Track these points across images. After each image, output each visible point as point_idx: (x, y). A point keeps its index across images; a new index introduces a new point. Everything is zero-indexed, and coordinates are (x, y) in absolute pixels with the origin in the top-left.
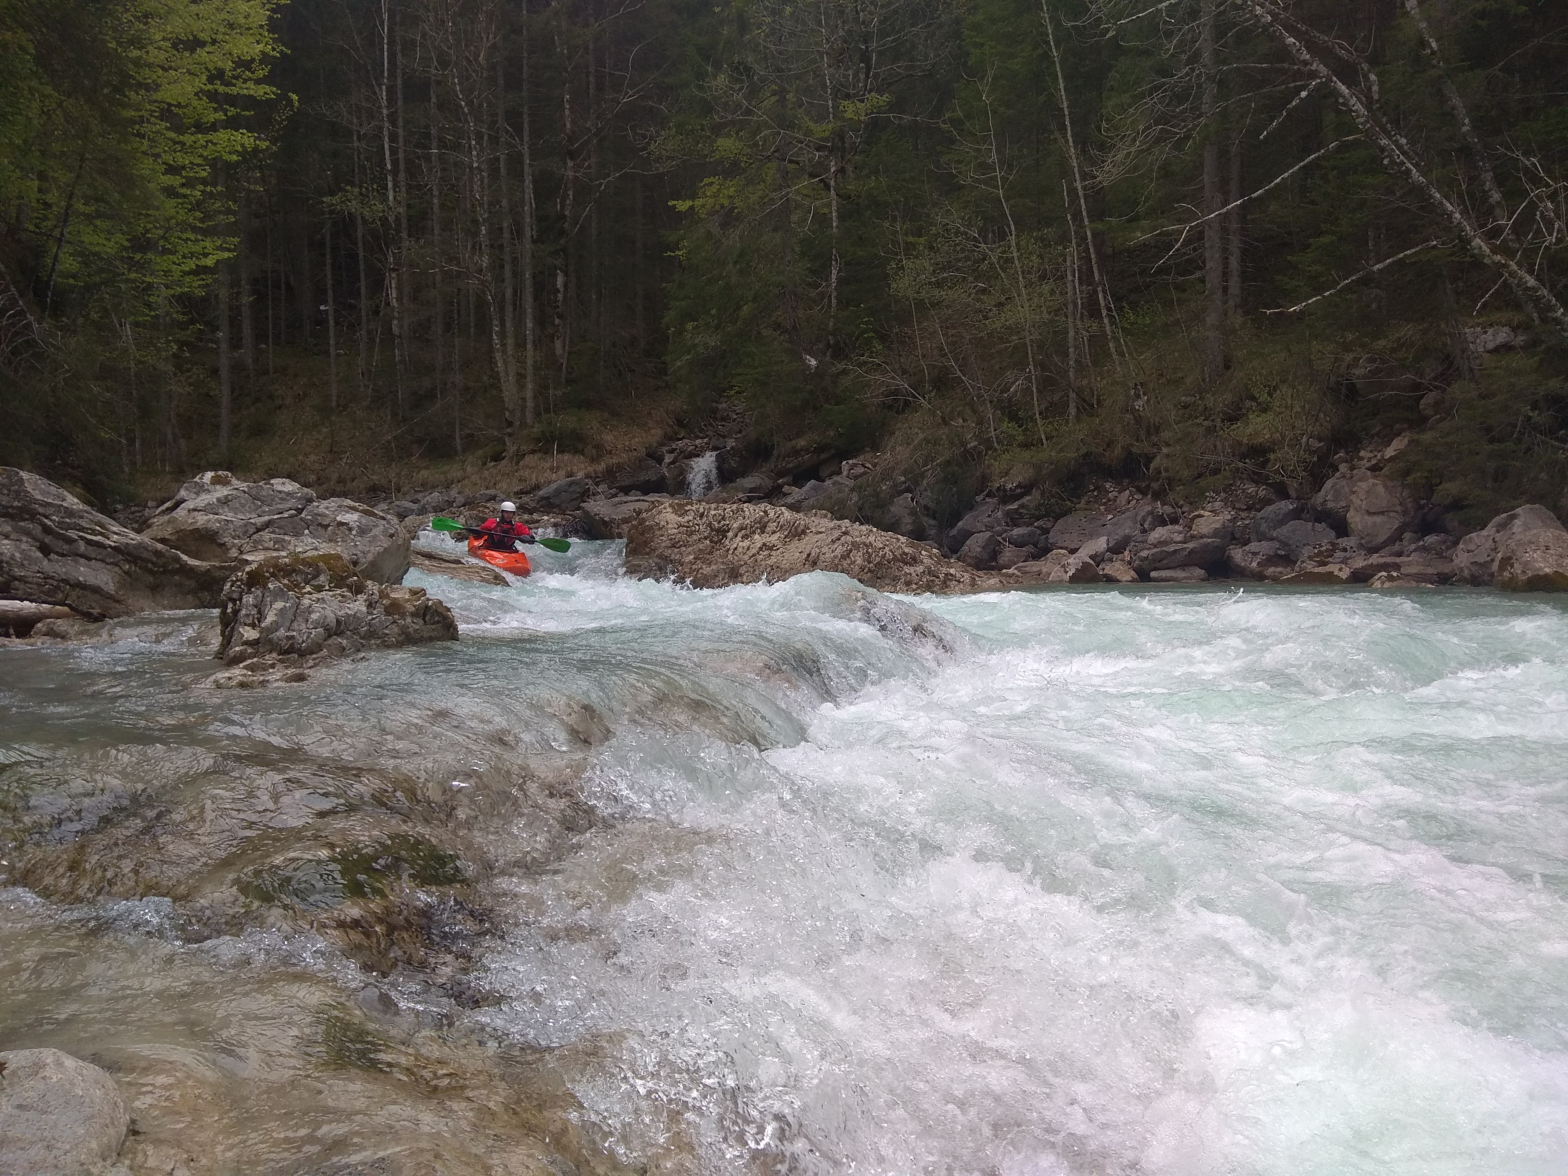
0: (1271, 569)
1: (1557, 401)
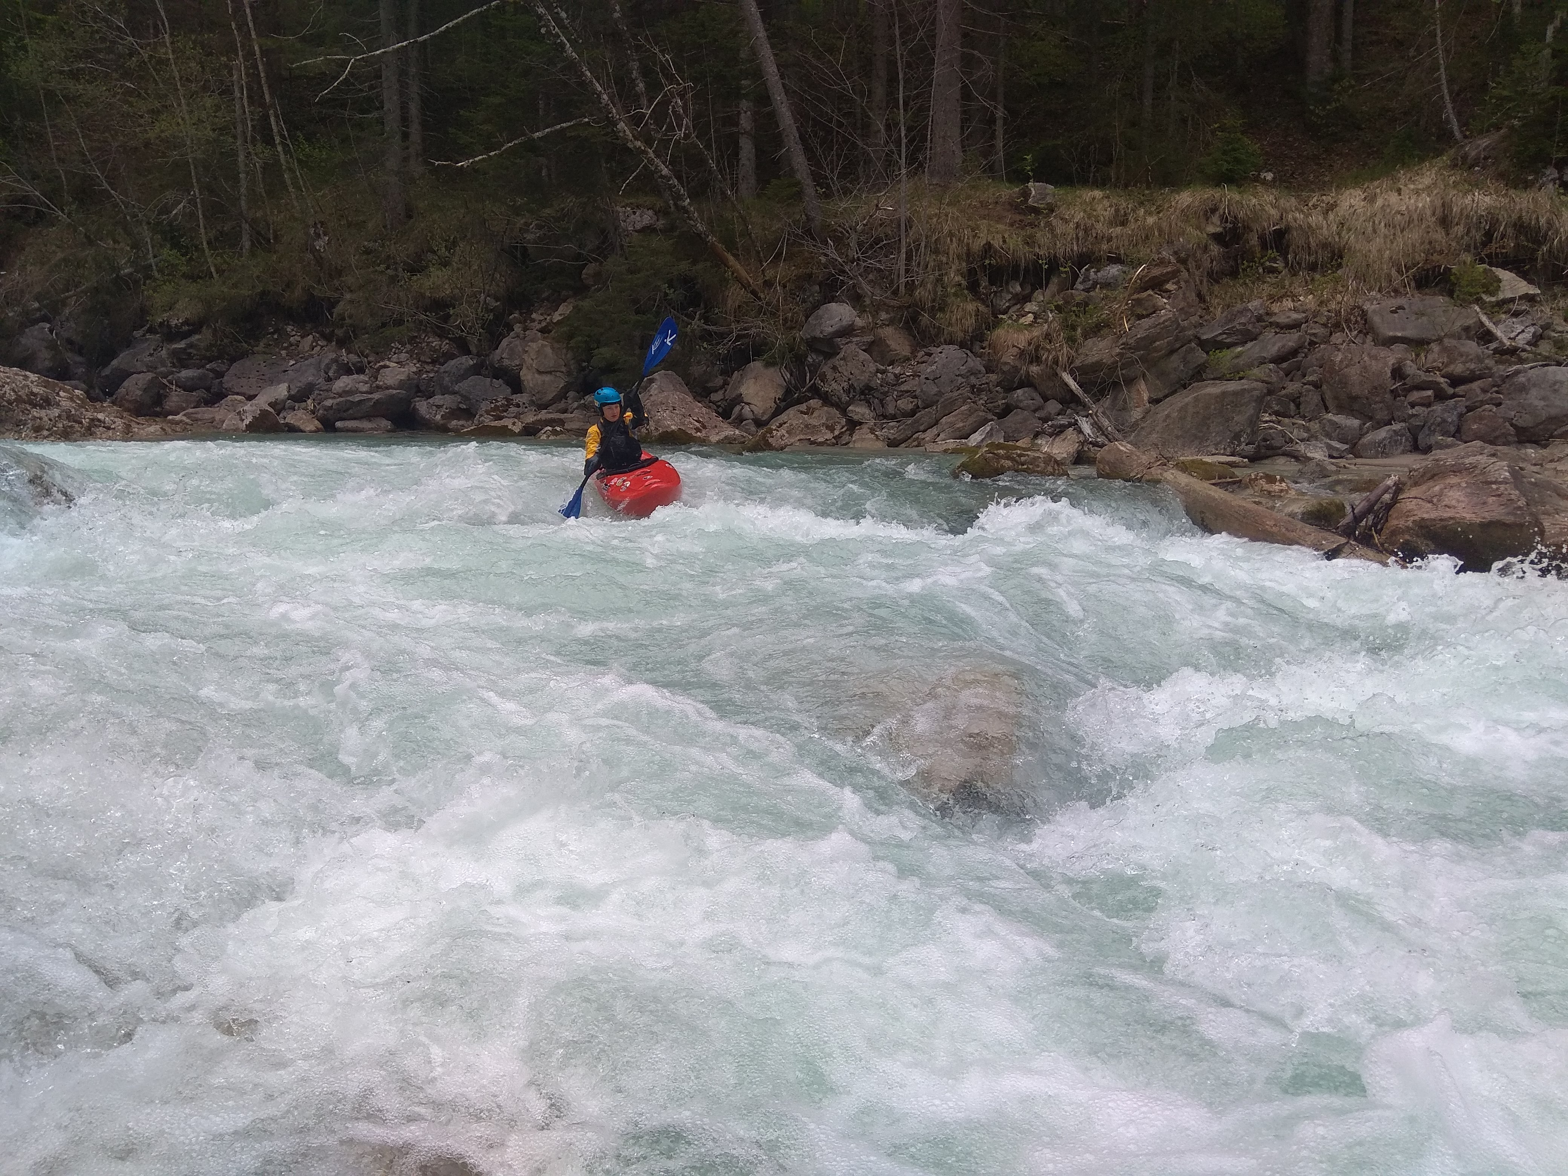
0: (454, 422)
1: (687, 281)
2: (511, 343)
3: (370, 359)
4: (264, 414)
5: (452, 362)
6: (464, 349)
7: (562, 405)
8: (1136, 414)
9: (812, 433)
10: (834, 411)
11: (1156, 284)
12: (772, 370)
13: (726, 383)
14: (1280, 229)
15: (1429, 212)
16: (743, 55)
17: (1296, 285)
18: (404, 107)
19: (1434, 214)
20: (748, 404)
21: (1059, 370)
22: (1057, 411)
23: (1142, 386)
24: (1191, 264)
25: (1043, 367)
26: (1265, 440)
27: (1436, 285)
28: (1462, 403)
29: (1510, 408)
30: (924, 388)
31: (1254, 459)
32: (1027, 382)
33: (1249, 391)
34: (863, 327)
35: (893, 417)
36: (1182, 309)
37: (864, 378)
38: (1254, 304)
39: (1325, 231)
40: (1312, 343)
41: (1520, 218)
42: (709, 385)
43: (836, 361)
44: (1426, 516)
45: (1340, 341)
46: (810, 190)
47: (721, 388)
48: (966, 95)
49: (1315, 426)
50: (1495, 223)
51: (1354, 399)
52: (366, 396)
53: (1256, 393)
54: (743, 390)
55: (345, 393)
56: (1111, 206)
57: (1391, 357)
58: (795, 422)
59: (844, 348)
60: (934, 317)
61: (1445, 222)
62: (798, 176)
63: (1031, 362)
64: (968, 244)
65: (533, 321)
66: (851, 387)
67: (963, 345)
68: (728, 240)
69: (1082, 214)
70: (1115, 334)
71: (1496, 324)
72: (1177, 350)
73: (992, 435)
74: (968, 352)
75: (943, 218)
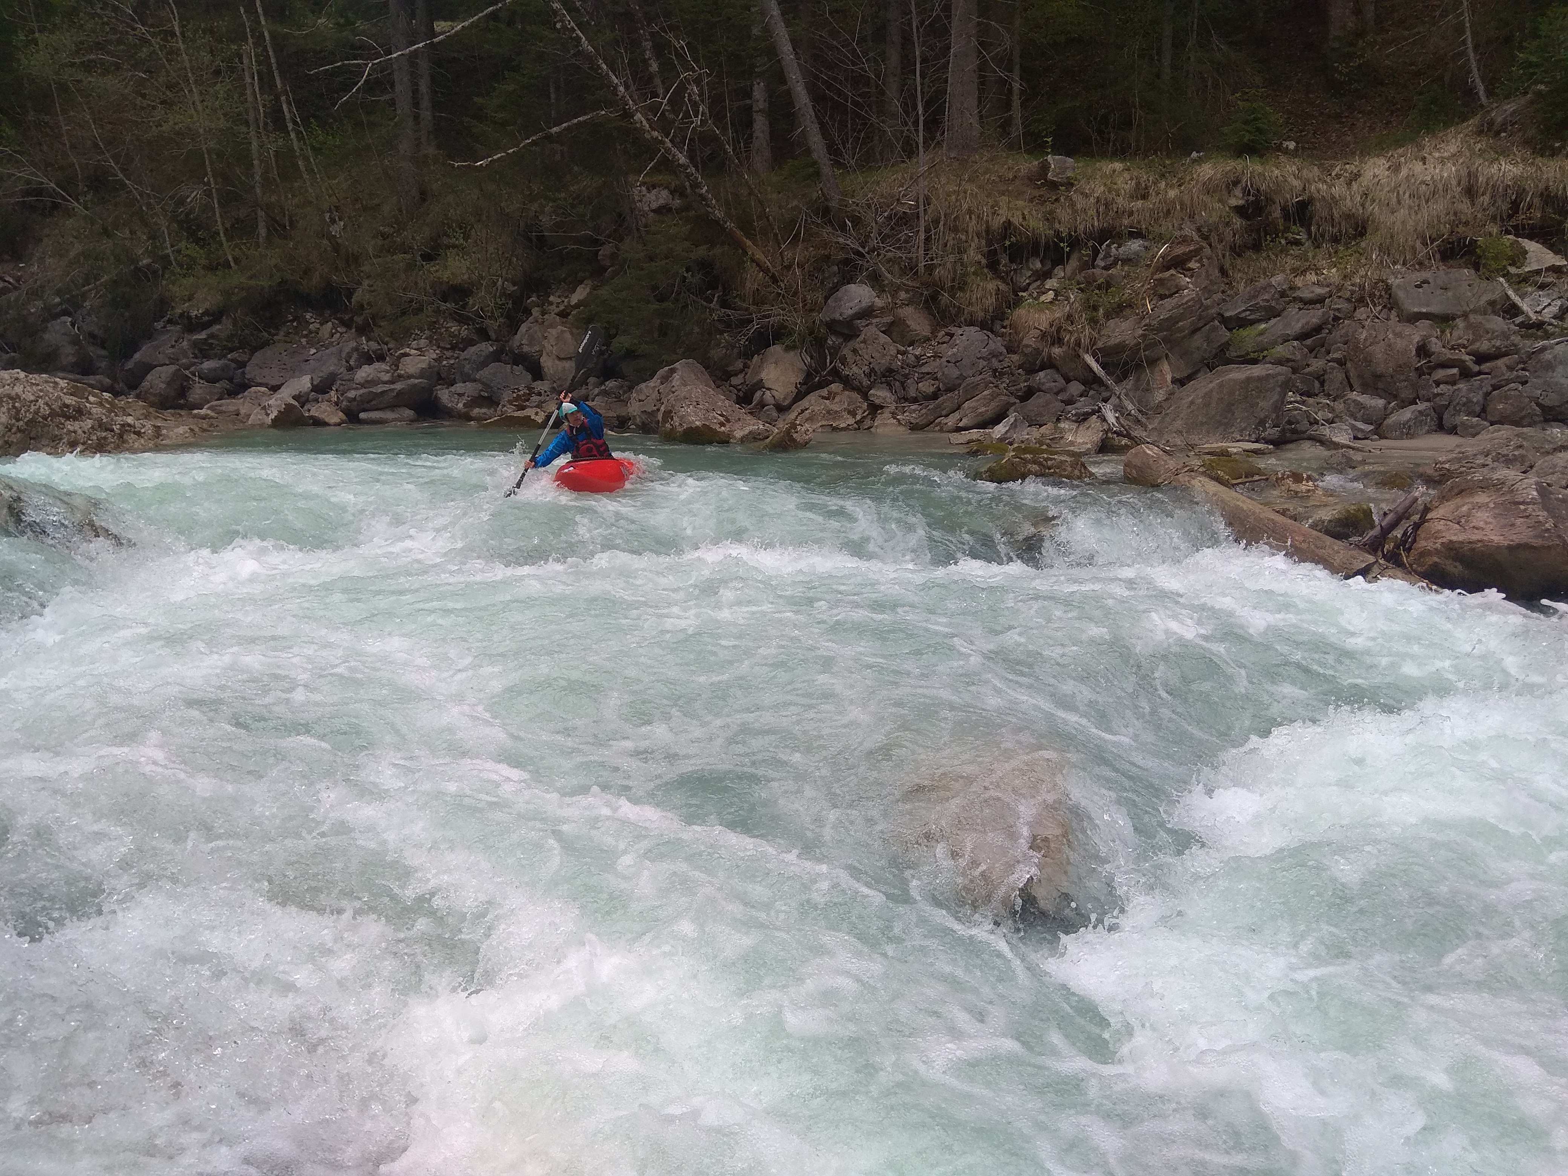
0: (477, 412)
1: (705, 266)
2: (530, 328)
3: (390, 346)
4: (289, 407)
5: (472, 349)
6: (483, 334)
7: (583, 391)
8: (1159, 396)
9: (834, 419)
10: (855, 395)
11: (1178, 263)
12: (792, 353)
13: (746, 366)
14: (1303, 202)
15: (1454, 182)
16: (756, 31)
17: (1319, 257)
18: (415, 91)
19: (1459, 184)
20: (769, 389)
21: (1081, 352)
22: (1080, 392)
23: (1165, 367)
24: (1214, 238)
25: (1065, 348)
26: (1290, 423)
27: (1461, 258)
28: (1487, 382)
29: (1534, 389)
30: (946, 370)
31: (1279, 443)
32: (1049, 364)
33: (1273, 376)
34: (883, 308)
35: (915, 400)
36: (1205, 287)
37: (885, 362)
38: (1278, 279)
39: (1348, 203)
40: (1336, 319)
41: (1547, 188)
42: (730, 368)
43: (856, 344)
44: (1454, 538)
45: (1364, 316)
46: (826, 169)
47: (741, 371)
48: (982, 67)
49: (1339, 406)
50: (1521, 193)
51: (1378, 377)
52: (387, 387)
53: (1281, 378)
54: (763, 375)
55: (367, 383)
56: (1131, 179)
57: (1416, 334)
58: (816, 409)
59: (864, 330)
60: (953, 297)
61: (1470, 192)
62: (815, 156)
63: (1053, 344)
64: (987, 222)
65: (551, 303)
66: (872, 370)
67: (984, 325)
68: (746, 226)
69: (1102, 188)
70: (1137, 314)
71: (1522, 297)
72: (1199, 329)
73: (1016, 427)
74: (989, 333)
75: (962, 194)
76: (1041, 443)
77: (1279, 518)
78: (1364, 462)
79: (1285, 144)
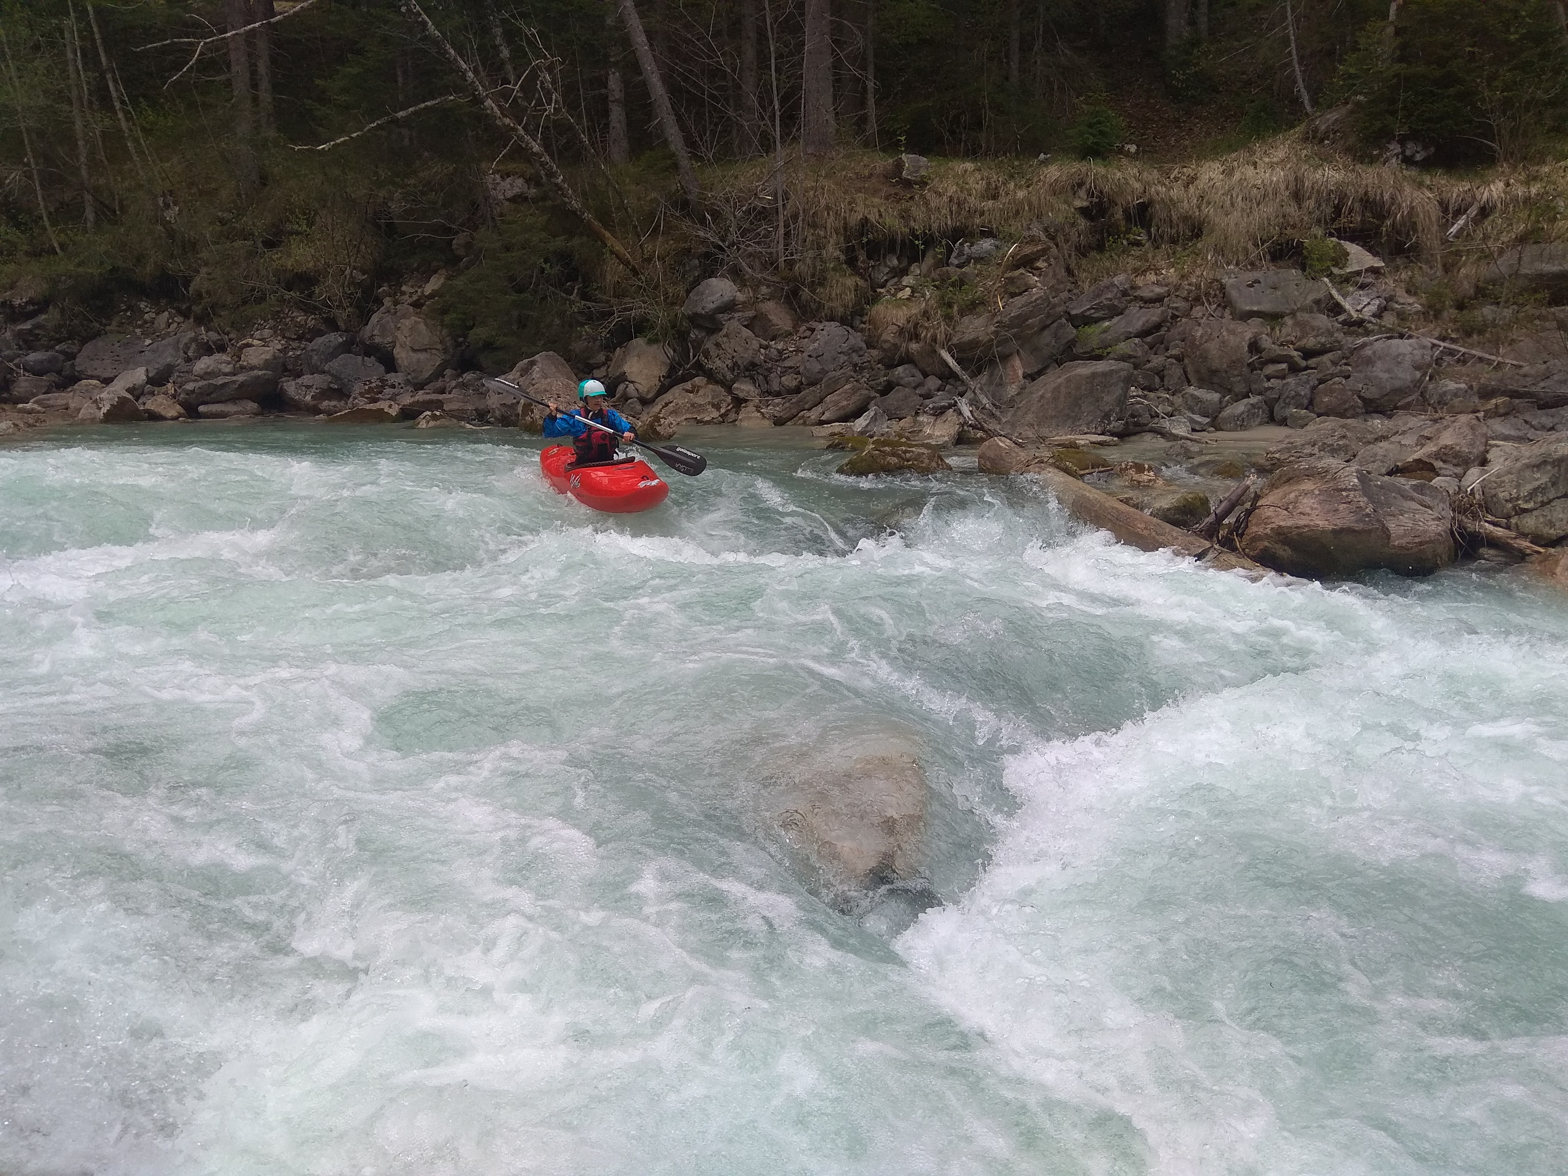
0: (326, 403)
1: (564, 257)
2: (381, 319)
3: (231, 336)
4: (122, 401)
5: (320, 340)
6: (332, 325)
7: (439, 384)
8: (1012, 390)
9: (699, 412)
10: (719, 389)
11: (1027, 262)
12: (655, 346)
13: (608, 359)
14: (1143, 204)
15: (1282, 186)
16: (609, 21)
17: (1158, 258)
18: (254, 72)
19: (1287, 188)
20: (632, 382)
21: (937, 347)
22: (937, 386)
23: (1017, 362)
24: (1060, 238)
25: (921, 344)
26: (1133, 416)
27: (1289, 259)
28: (1313, 376)
29: (1356, 383)
30: (808, 364)
31: (1123, 435)
32: (907, 359)
33: (1117, 372)
34: (745, 302)
35: (778, 394)
36: (1053, 286)
37: (748, 356)
38: (1120, 279)
39: (1186, 205)
40: (1174, 317)
41: (1366, 193)
42: (591, 361)
43: (719, 337)
44: (1283, 524)
45: (1200, 315)
46: (684, 161)
47: (604, 364)
48: (837, 65)
49: (1178, 400)
50: (1343, 197)
51: (1214, 372)
52: (228, 379)
53: (1123, 374)
54: (626, 367)
55: (207, 375)
56: (982, 179)
57: (1248, 331)
58: (680, 402)
59: (727, 324)
60: (813, 291)
61: (1297, 196)
62: (672, 147)
63: (911, 340)
64: (845, 218)
65: (404, 293)
66: (735, 364)
67: (843, 321)
68: (604, 217)
69: (954, 188)
70: (990, 312)
71: (1345, 296)
72: (1048, 326)
73: (876, 420)
74: (849, 329)
75: (820, 191)
76: (901, 436)
77: (1123, 507)
78: (1200, 453)
79: (1127, 147)
